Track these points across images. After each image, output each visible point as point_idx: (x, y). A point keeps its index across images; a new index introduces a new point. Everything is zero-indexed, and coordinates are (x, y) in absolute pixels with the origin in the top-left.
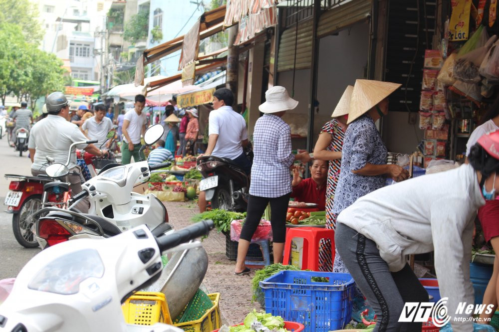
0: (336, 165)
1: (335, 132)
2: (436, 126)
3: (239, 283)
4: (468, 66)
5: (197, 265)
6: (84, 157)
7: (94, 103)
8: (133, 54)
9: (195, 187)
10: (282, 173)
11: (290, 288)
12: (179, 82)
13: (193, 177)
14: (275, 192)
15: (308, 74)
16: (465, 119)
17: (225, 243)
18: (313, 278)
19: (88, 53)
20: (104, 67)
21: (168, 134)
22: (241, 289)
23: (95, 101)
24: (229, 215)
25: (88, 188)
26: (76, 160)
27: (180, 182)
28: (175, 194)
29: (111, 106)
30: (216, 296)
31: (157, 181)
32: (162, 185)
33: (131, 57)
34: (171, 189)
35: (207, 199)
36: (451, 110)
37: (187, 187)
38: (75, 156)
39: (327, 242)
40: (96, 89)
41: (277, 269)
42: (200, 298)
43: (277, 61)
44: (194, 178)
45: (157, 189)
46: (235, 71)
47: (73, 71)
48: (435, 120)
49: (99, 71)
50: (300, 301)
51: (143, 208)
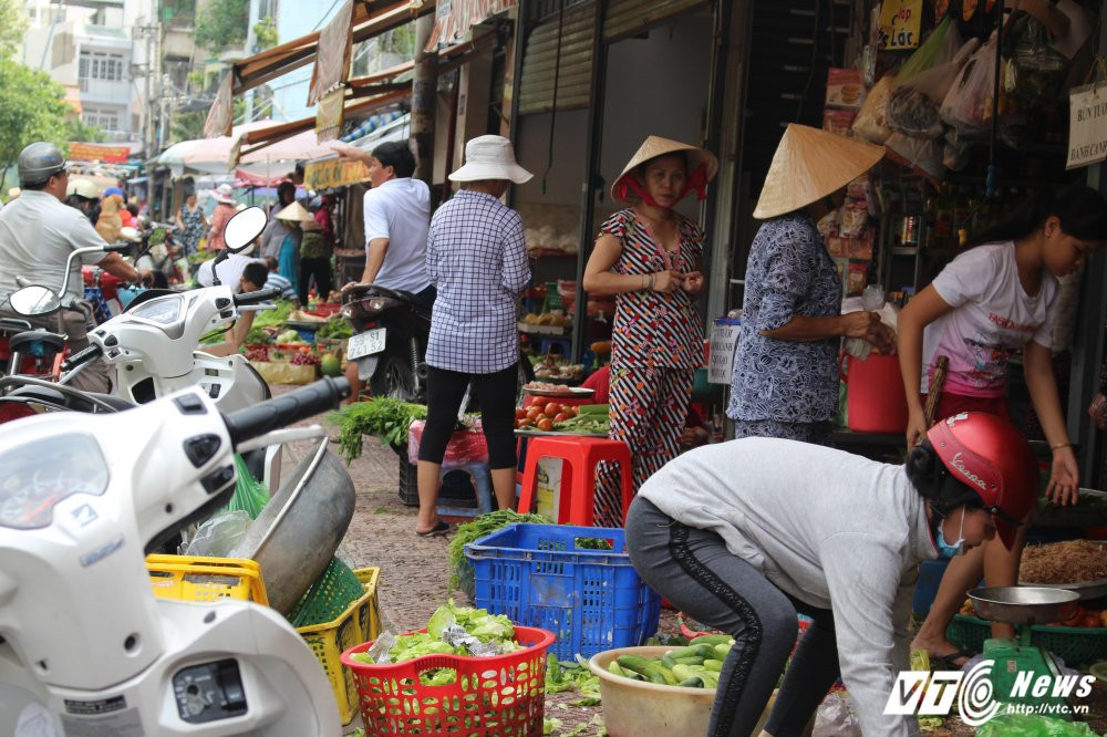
0: (631, 304)
1: (628, 234)
2: (847, 231)
3: (425, 553)
4: (917, 102)
5: (331, 506)
6: (100, 283)
7: (129, 178)
8: (214, 77)
9: (340, 355)
10: (500, 324)
11: (529, 559)
12: (310, 135)
13: (334, 334)
14: (485, 363)
15: (584, 120)
16: (909, 216)
17: (397, 470)
18: (579, 541)
19: (120, 72)
20: (151, 102)
21: (283, 244)
22: (428, 564)
23: (132, 175)
24: (407, 409)
25: (102, 340)
26: (83, 289)
27: (308, 344)
28: (296, 368)
29: (165, 186)
30: (371, 573)
31: (259, 341)
32: (269, 350)
33: (210, 82)
34: (287, 358)
35: (362, 377)
36: (880, 196)
37: (323, 354)
38: (79, 279)
39: (611, 468)
40: (135, 148)
41: (504, 522)
42: (336, 577)
43: (517, 92)
44: (337, 337)
45: (257, 357)
46: (428, 111)
47: (85, 110)
48: (845, 218)
49: (141, 110)
50: (550, 586)
51: (219, 386)
